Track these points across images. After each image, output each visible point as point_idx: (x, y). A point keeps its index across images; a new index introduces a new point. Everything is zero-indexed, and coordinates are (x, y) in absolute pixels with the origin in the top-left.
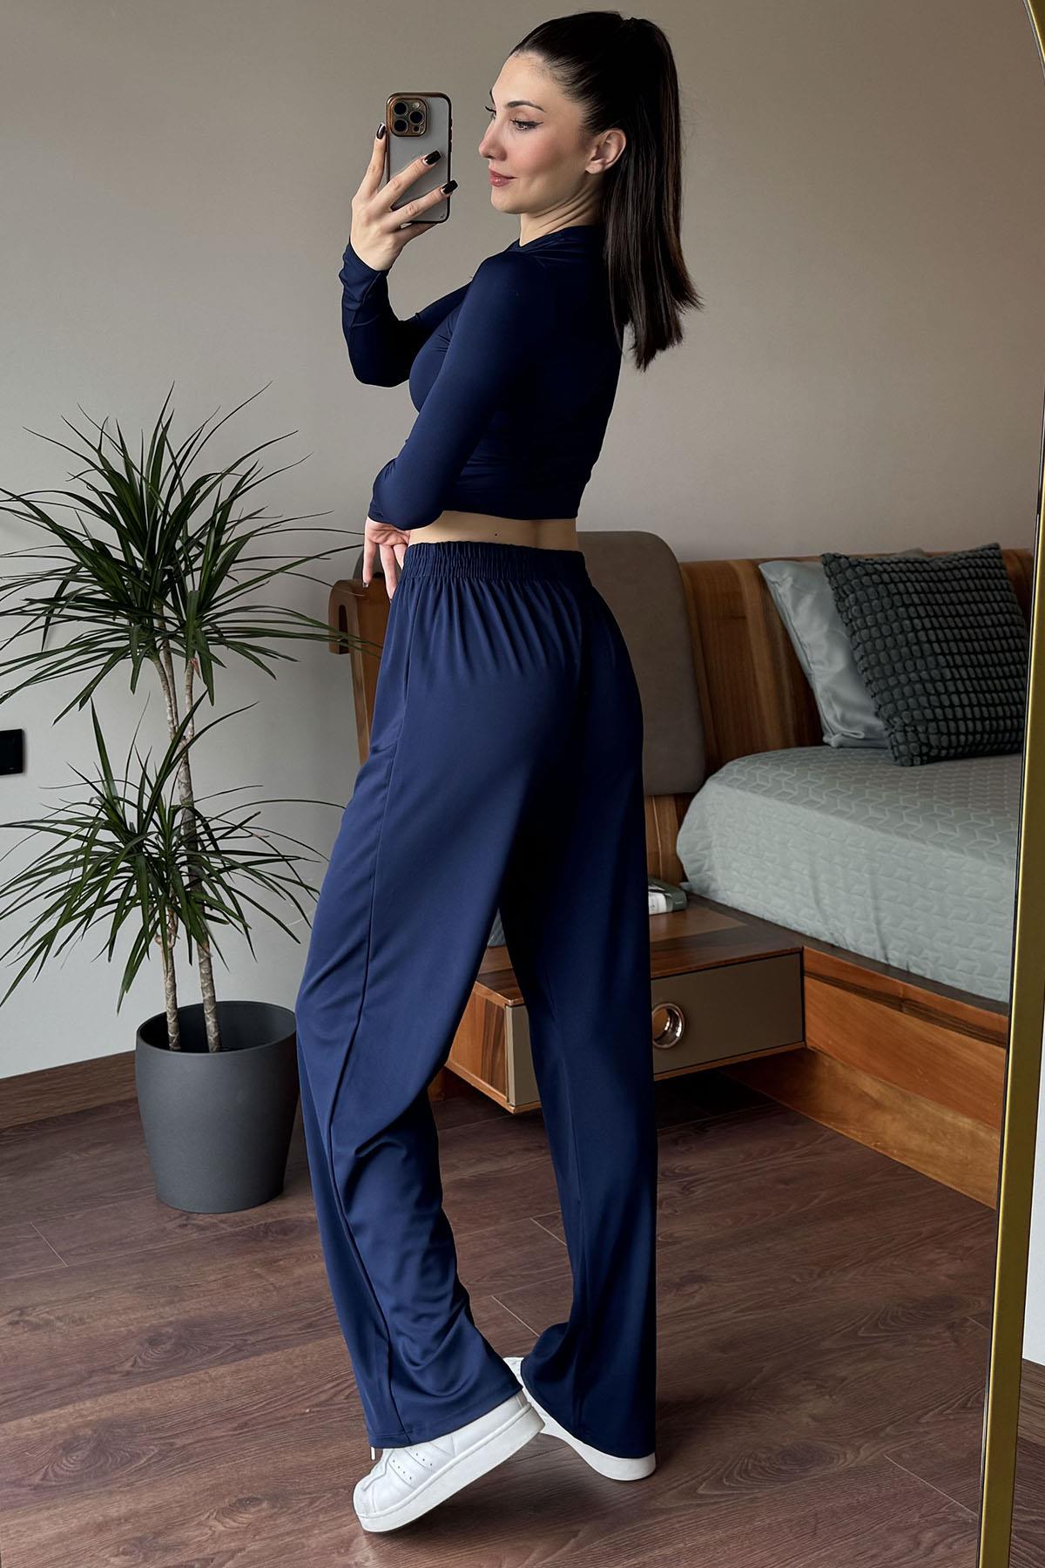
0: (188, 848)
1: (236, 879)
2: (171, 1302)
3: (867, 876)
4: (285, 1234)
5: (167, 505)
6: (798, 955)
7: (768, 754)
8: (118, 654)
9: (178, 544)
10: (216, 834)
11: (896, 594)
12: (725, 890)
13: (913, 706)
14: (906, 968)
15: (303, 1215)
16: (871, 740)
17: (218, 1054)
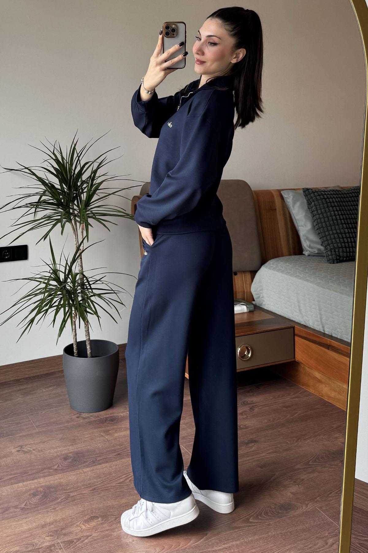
0: (81, 287)
1: (97, 299)
2: (73, 445)
3: (317, 302)
4: (112, 421)
6: (293, 329)
7: (283, 258)
8: (58, 221)
10: (91, 283)
11: (329, 202)
12: (268, 305)
13: (334, 243)
14: (330, 334)
15: (118, 414)
16: (319, 253)
17: (90, 358)
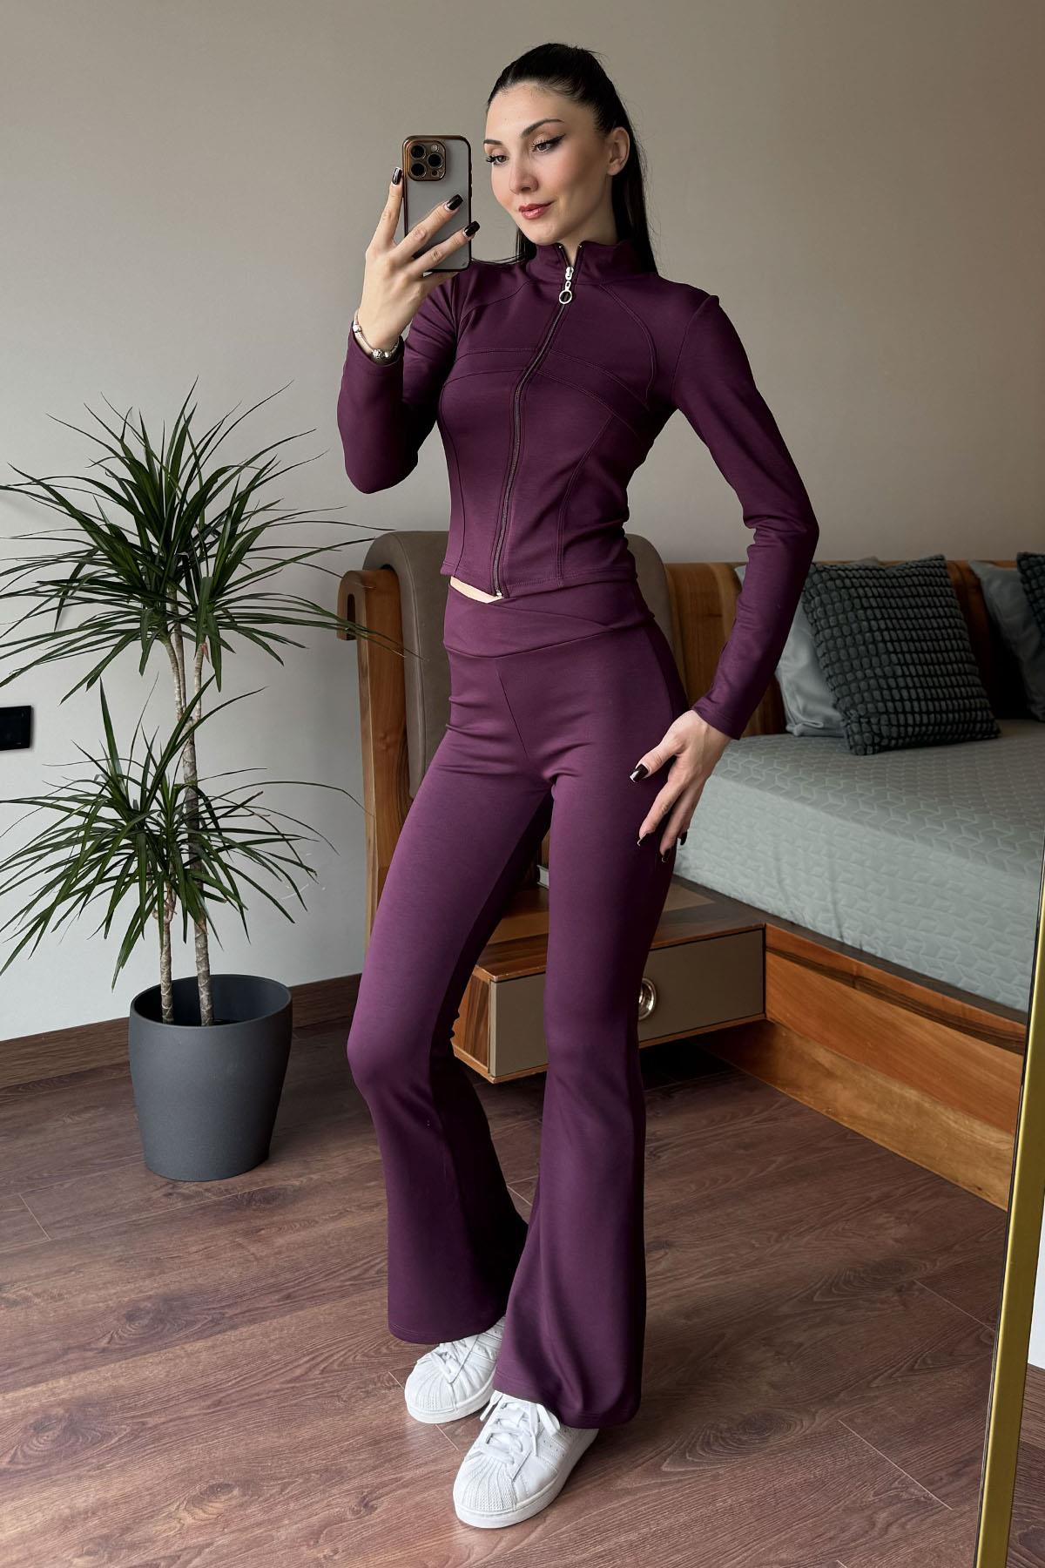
0: (190, 827)
1: (234, 858)
2: (150, 1275)
3: (825, 858)
4: (269, 1203)
5: (184, 494)
6: (761, 932)
8: (130, 636)
9: (194, 532)
10: (218, 813)
11: (857, 597)
12: (696, 868)
13: (868, 700)
14: (858, 947)
15: (286, 1183)
16: (828, 729)
17: (210, 1027)
